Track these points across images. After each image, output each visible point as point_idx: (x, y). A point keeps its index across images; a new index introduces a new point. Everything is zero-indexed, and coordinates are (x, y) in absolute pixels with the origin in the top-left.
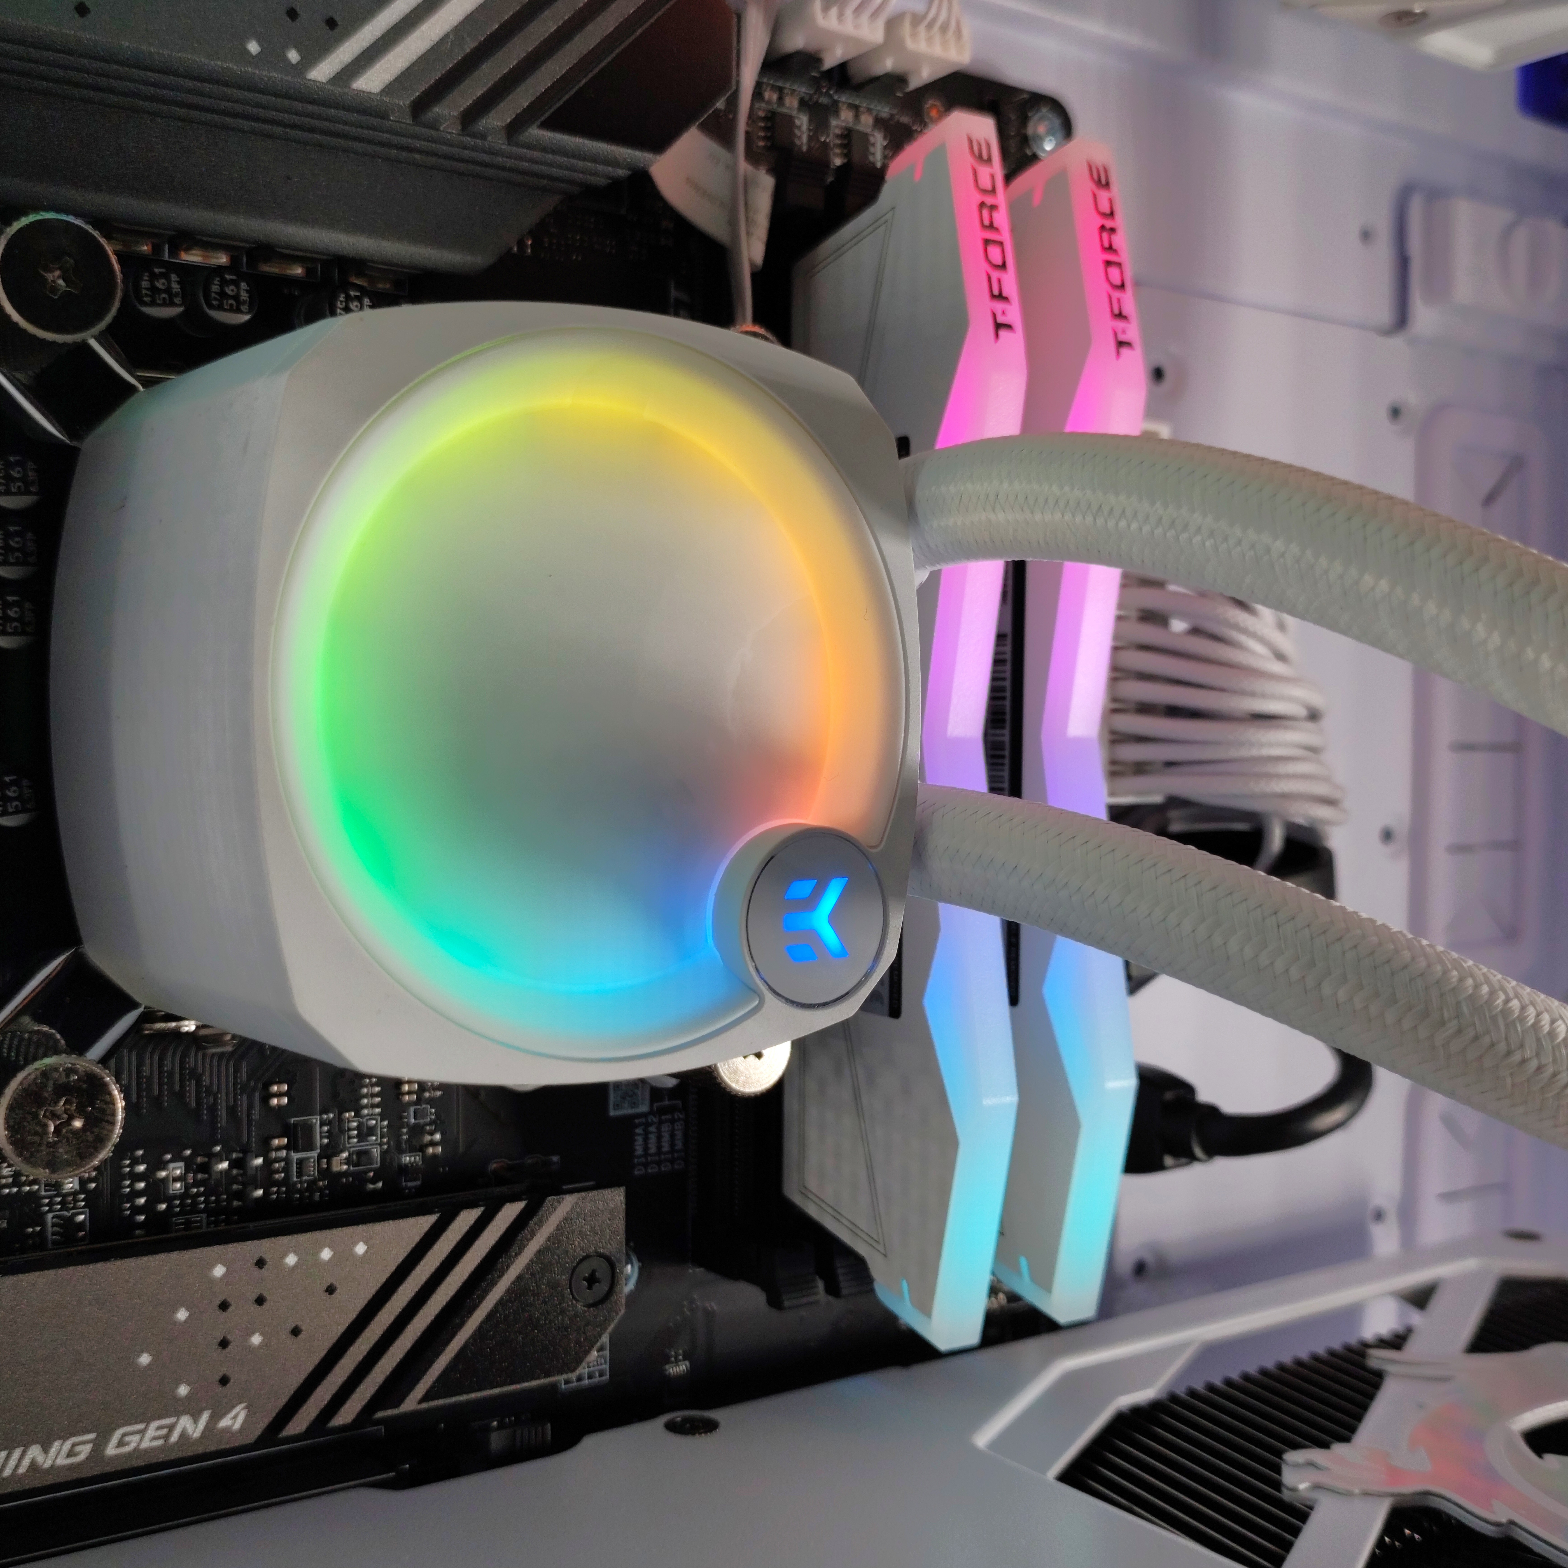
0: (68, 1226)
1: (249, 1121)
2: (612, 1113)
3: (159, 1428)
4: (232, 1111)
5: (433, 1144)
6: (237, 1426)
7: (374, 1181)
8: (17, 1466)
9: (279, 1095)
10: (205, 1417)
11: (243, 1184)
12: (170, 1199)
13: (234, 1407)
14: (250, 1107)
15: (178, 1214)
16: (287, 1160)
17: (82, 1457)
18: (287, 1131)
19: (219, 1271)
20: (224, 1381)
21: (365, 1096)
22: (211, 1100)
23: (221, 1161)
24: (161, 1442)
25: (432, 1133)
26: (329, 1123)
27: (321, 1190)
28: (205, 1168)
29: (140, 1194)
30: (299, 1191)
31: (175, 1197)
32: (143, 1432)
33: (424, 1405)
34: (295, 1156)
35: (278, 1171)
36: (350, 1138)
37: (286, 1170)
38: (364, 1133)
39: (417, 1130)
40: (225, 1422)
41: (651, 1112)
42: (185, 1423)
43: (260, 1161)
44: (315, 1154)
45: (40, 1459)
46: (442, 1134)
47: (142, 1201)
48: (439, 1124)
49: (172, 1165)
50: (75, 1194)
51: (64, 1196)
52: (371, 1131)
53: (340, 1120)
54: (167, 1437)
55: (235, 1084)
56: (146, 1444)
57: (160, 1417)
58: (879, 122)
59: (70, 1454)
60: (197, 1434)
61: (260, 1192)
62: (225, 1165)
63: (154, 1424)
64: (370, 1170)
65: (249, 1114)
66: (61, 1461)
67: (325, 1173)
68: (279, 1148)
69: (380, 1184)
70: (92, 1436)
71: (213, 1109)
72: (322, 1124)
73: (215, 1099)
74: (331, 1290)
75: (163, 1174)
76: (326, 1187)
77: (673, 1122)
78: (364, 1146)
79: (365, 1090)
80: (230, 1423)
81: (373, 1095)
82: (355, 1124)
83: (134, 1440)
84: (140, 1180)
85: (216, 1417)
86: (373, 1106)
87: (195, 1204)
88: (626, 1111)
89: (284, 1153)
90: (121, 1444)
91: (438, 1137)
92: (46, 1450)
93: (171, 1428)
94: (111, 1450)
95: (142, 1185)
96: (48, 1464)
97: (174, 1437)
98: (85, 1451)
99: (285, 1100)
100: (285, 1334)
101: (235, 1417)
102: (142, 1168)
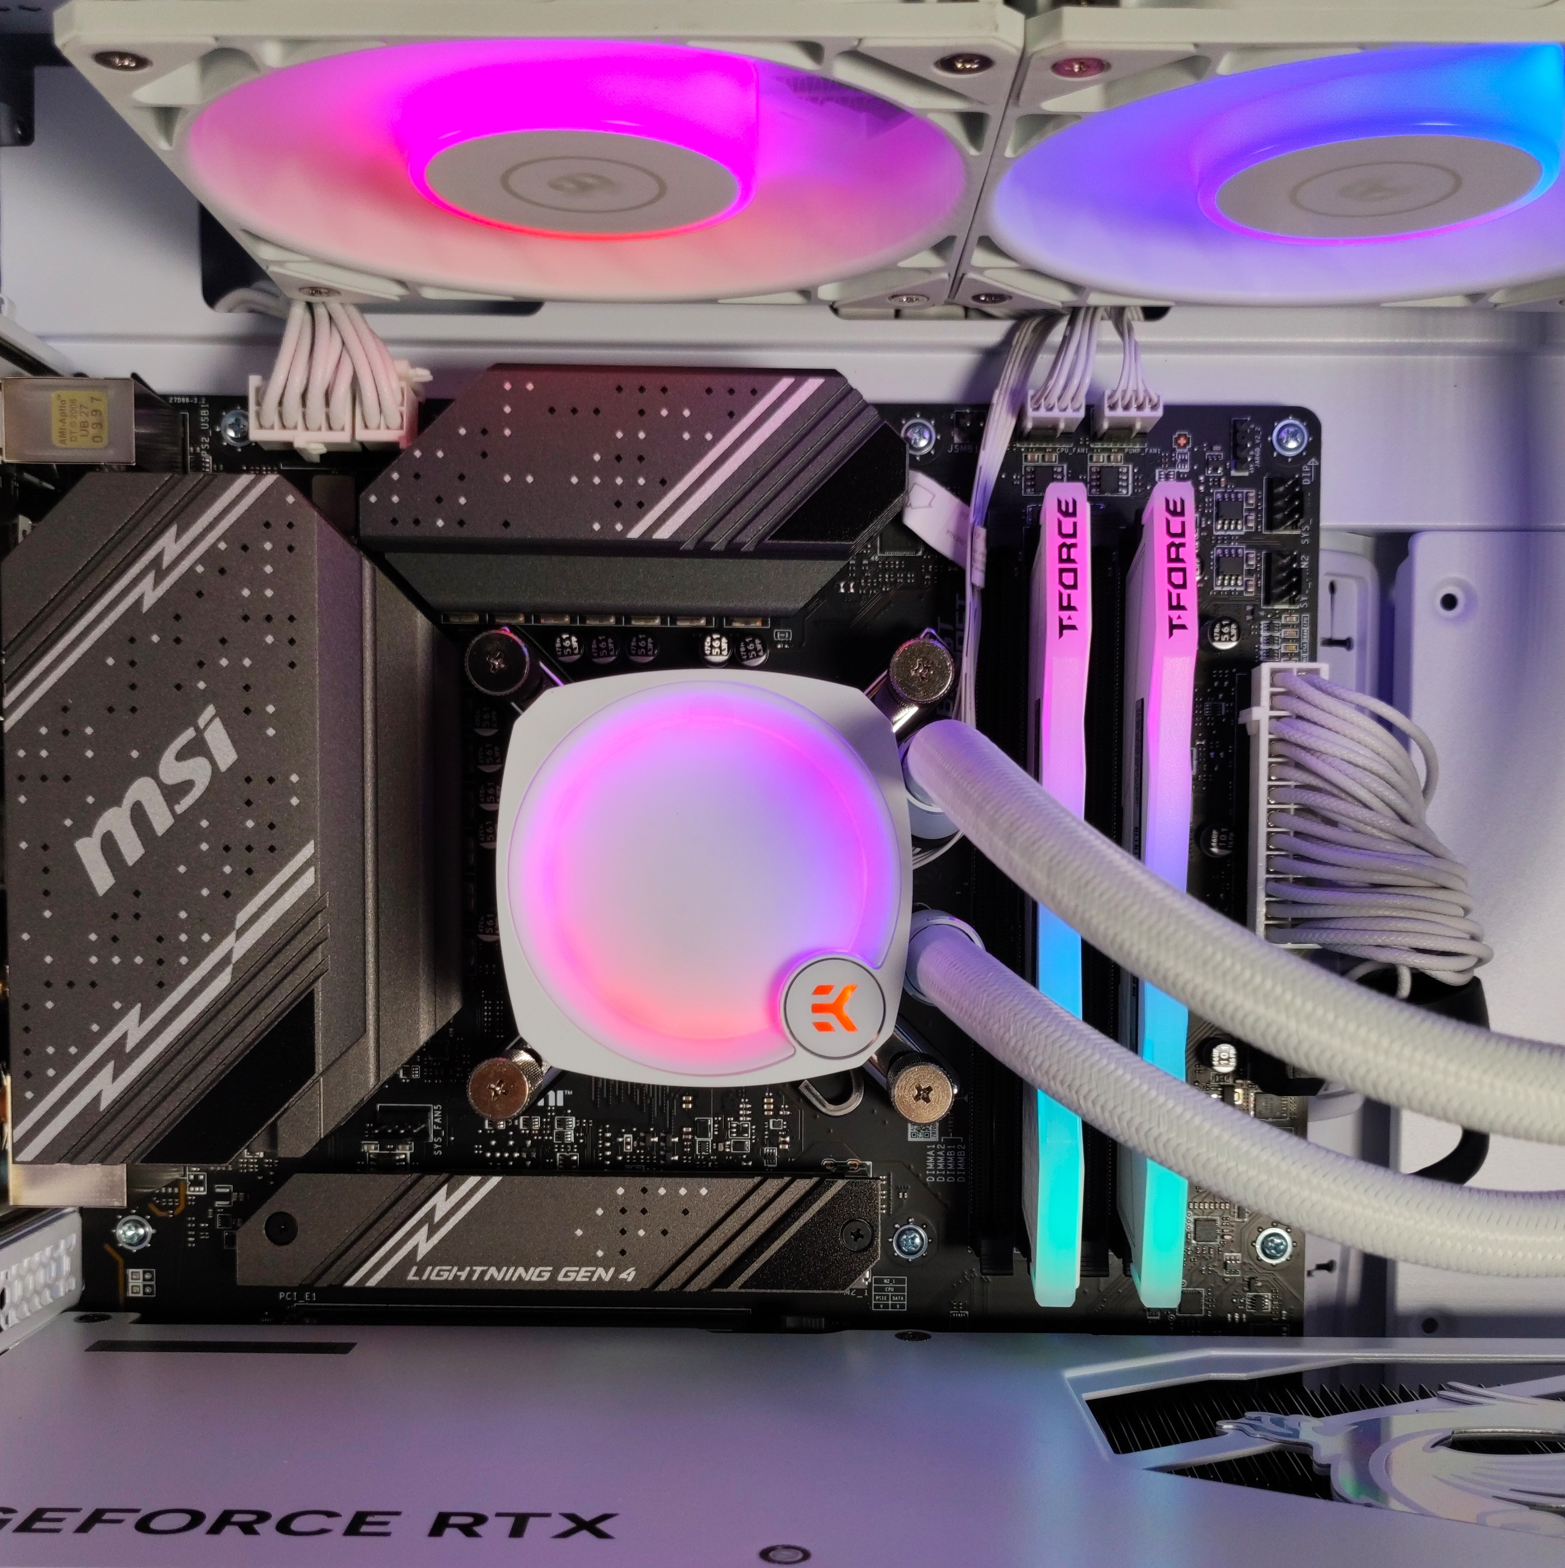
0: (566, 1160)
1: (671, 1116)
2: (910, 1139)
3: (586, 1271)
4: (661, 1109)
5: (785, 1143)
6: (630, 1279)
7: (747, 1161)
8: (512, 1276)
9: (687, 1102)
10: (612, 1270)
11: (666, 1152)
12: (624, 1155)
13: (627, 1268)
14: (671, 1108)
15: (628, 1163)
16: (693, 1141)
17: (545, 1279)
18: (693, 1124)
19: (620, 1191)
20: (623, 1252)
21: (742, 1109)
22: (649, 1101)
23: (653, 1137)
24: (587, 1279)
25: (784, 1137)
26: (719, 1122)
27: (712, 1161)
28: (644, 1139)
29: (608, 1149)
30: (700, 1160)
31: (626, 1154)
32: (578, 1272)
33: (743, 1291)
34: (698, 1140)
35: (686, 1147)
36: (732, 1133)
37: (693, 1146)
38: (741, 1131)
39: (774, 1134)
40: (623, 1276)
41: (939, 1142)
42: (601, 1271)
43: (676, 1140)
44: (710, 1140)
45: (524, 1275)
46: (791, 1138)
47: (608, 1153)
48: (787, 1132)
49: (625, 1136)
50: (572, 1144)
51: (566, 1145)
52: (745, 1130)
53: (726, 1122)
54: (591, 1277)
55: (662, 1094)
56: (579, 1279)
57: (587, 1266)
58: (1129, 458)
59: (539, 1275)
60: (607, 1279)
61: (676, 1158)
62: (656, 1139)
63: (584, 1269)
64: (745, 1154)
65: (671, 1113)
66: (534, 1278)
67: (715, 1151)
68: (687, 1133)
69: (750, 1163)
70: (551, 1268)
71: (650, 1106)
72: (714, 1122)
73: (651, 1101)
74: (685, 1212)
75: (620, 1140)
76: (716, 1160)
77: (956, 1150)
78: (740, 1139)
79: (741, 1106)
80: (626, 1277)
81: (746, 1109)
82: (735, 1125)
83: (573, 1276)
84: (608, 1142)
85: (618, 1272)
86: (746, 1116)
87: (638, 1159)
88: (920, 1139)
89: (690, 1137)
90: (566, 1276)
91: (788, 1139)
92: (527, 1271)
93: (593, 1273)
94: (560, 1278)
95: (608, 1144)
96: (527, 1279)
97: (594, 1279)
98: (547, 1276)
99: (690, 1106)
100: (658, 1232)
101: (629, 1274)
102: (608, 1135)
